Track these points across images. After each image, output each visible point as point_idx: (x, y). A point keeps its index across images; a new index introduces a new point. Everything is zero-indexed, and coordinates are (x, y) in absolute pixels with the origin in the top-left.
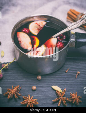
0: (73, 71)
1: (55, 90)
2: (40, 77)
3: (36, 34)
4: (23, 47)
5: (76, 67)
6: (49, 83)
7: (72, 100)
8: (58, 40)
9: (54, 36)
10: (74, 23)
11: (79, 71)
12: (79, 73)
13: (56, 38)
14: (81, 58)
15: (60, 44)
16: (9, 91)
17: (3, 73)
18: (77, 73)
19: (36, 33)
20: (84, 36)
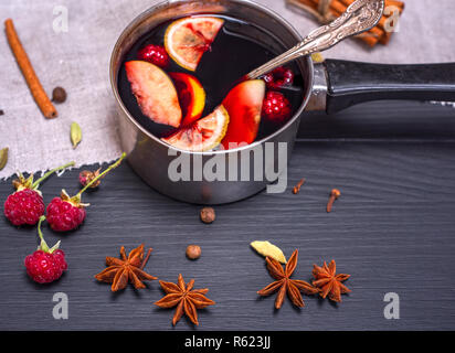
0: (317, 188)
1: (262, 256)
2: (209, 214)
3: (192, 66)
4: (152, 116)
5: (325, 173)
6: (241, 232)
7: (321, 288)
8: (268, 89)
9: (251, 74)
10: (321, 29)
11: (336, 187)
12: (338, 193)
13: (262, 79)
14: (343, 140)
15: (274, 102)
16: (114, 264)
17: (88, 205)
18: (331, 195)
19: (190, 62)
20: (356, 72)
